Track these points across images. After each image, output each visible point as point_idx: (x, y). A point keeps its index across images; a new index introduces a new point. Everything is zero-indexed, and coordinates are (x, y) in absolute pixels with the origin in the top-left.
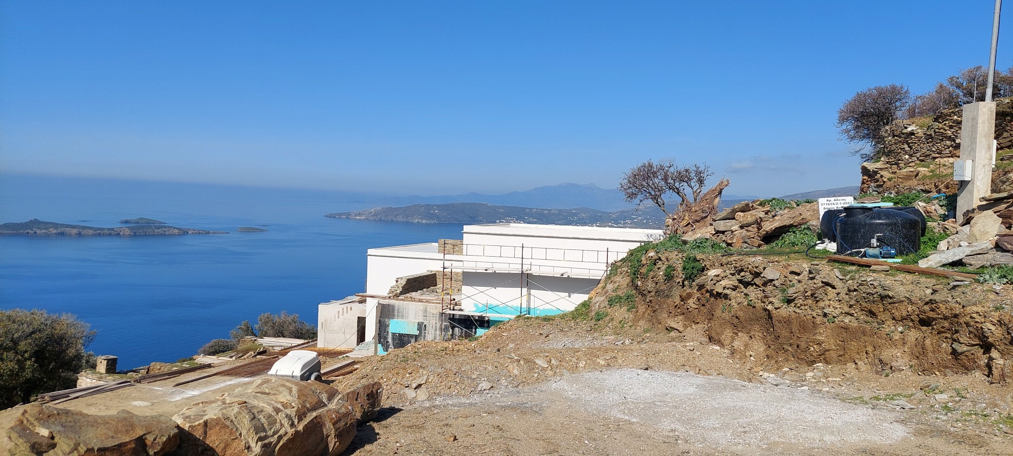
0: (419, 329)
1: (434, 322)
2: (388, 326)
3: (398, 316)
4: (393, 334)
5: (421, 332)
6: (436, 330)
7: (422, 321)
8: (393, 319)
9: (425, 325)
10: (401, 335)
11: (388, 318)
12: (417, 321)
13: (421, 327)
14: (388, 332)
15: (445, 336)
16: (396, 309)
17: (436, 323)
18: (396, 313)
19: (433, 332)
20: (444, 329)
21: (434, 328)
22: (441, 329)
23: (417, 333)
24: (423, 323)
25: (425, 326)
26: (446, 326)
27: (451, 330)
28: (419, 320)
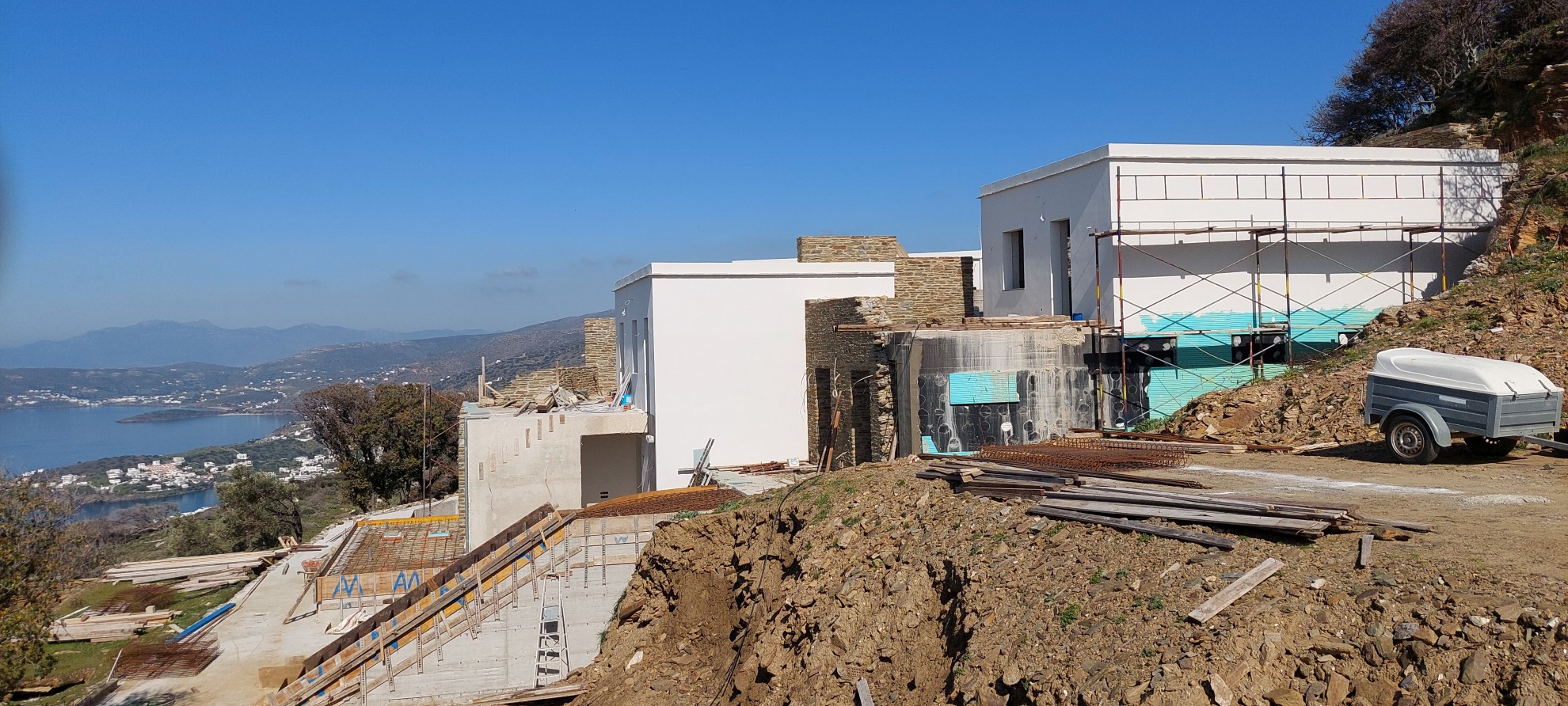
0: (1021, 389)
1: (1052, 368)
2: (942, 390)
3: (965, 364)
4: (957, 407)
5: (1023, 395)
6: (1057, 386)
7: (1024, 369)
8: (953, 371)
9: (1032, 377)
10: (976, 408)
11: (942, 371)
12: (1015, 371)
13: (1026, 383)
14: (943, 405)
15: (1078, 396)
16: (960, 348)
17: (1057, 371)
18: (960, 359)
19: (1052, 389)
20: (1076, 381)
21: (1053, 382)
22: (1068, 381)
23: (1015, 398)
24: (1026, 373)
25: (1032, 379)
26: (1079, 373)
27: (1091, 382)
28: (1016, 367)
